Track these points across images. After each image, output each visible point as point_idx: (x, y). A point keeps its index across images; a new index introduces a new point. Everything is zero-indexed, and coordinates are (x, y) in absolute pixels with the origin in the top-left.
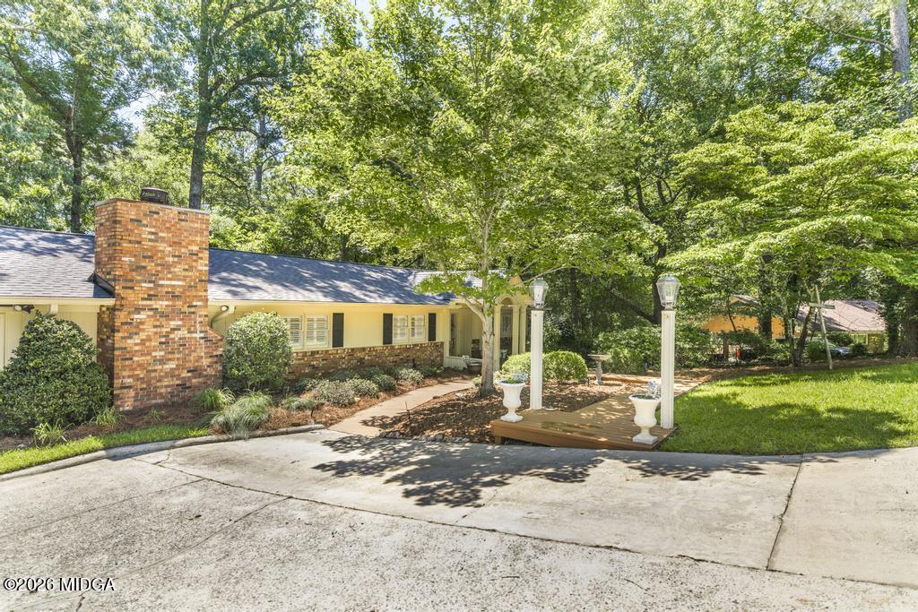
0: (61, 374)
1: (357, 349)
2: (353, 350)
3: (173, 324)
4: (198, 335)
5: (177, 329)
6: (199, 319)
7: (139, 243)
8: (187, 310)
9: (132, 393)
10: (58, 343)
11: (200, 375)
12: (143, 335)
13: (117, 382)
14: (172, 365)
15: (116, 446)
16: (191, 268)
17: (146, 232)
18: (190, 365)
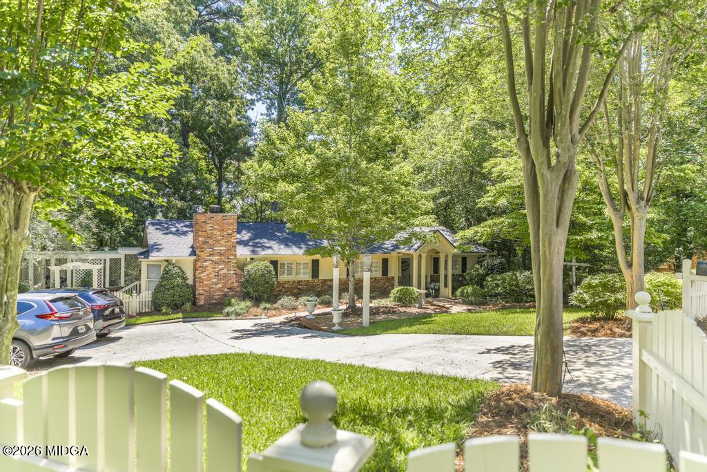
0: (173, 288)
1: (328, 280)
2: (324, 280)
3: (220, 267)
4: (232, 272)
5: (223, 269)
6: (232, 265)
7: (206, 231)
8: (226, 260)
9: (203, 297)
10: (172, 276)
11: (233, 291)
12: (207, 272)
13: (197, 292)
14: (220, 286)
15: (187, 318)
16: (228, 241)
17: (208, 227)
18: (228, 286)
